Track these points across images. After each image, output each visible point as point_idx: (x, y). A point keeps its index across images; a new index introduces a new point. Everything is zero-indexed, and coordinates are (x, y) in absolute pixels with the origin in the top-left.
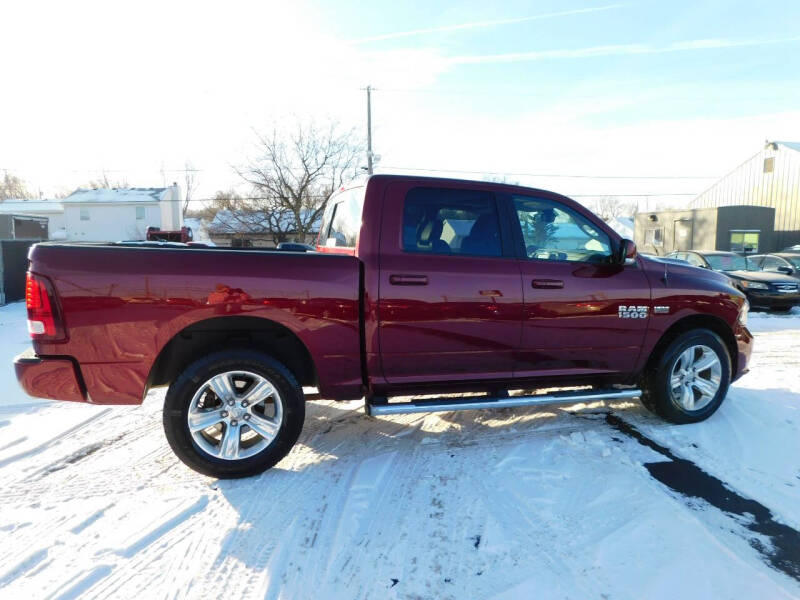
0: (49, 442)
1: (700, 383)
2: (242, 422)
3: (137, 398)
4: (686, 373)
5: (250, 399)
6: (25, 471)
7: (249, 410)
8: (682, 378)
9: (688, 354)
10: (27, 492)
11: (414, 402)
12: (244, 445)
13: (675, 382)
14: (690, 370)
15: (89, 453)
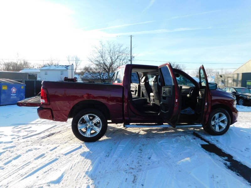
0: (42, 132)
1: (221, 124)
2: (91, 128)
3: (65, 120)
4: (216, 121)
5: (94, 122)
6: (37, 138)
7: (93, 124)
8: (215, 122)
9: (217, 115)
10: (38, 142)
11: (136, 125)
12: (91, 134)
13: (213, 123)
14: (218, 120)
15: (52, 135)
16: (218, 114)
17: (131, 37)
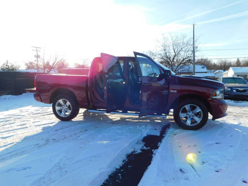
1: (195, 118)
5: (67, 105)
8: (187, 115)
9: (187, 107)
13: (182, 115)
14: (191, 112)
16: (189, 105)
17: (194, 26)
